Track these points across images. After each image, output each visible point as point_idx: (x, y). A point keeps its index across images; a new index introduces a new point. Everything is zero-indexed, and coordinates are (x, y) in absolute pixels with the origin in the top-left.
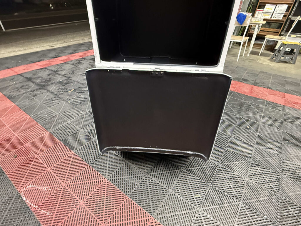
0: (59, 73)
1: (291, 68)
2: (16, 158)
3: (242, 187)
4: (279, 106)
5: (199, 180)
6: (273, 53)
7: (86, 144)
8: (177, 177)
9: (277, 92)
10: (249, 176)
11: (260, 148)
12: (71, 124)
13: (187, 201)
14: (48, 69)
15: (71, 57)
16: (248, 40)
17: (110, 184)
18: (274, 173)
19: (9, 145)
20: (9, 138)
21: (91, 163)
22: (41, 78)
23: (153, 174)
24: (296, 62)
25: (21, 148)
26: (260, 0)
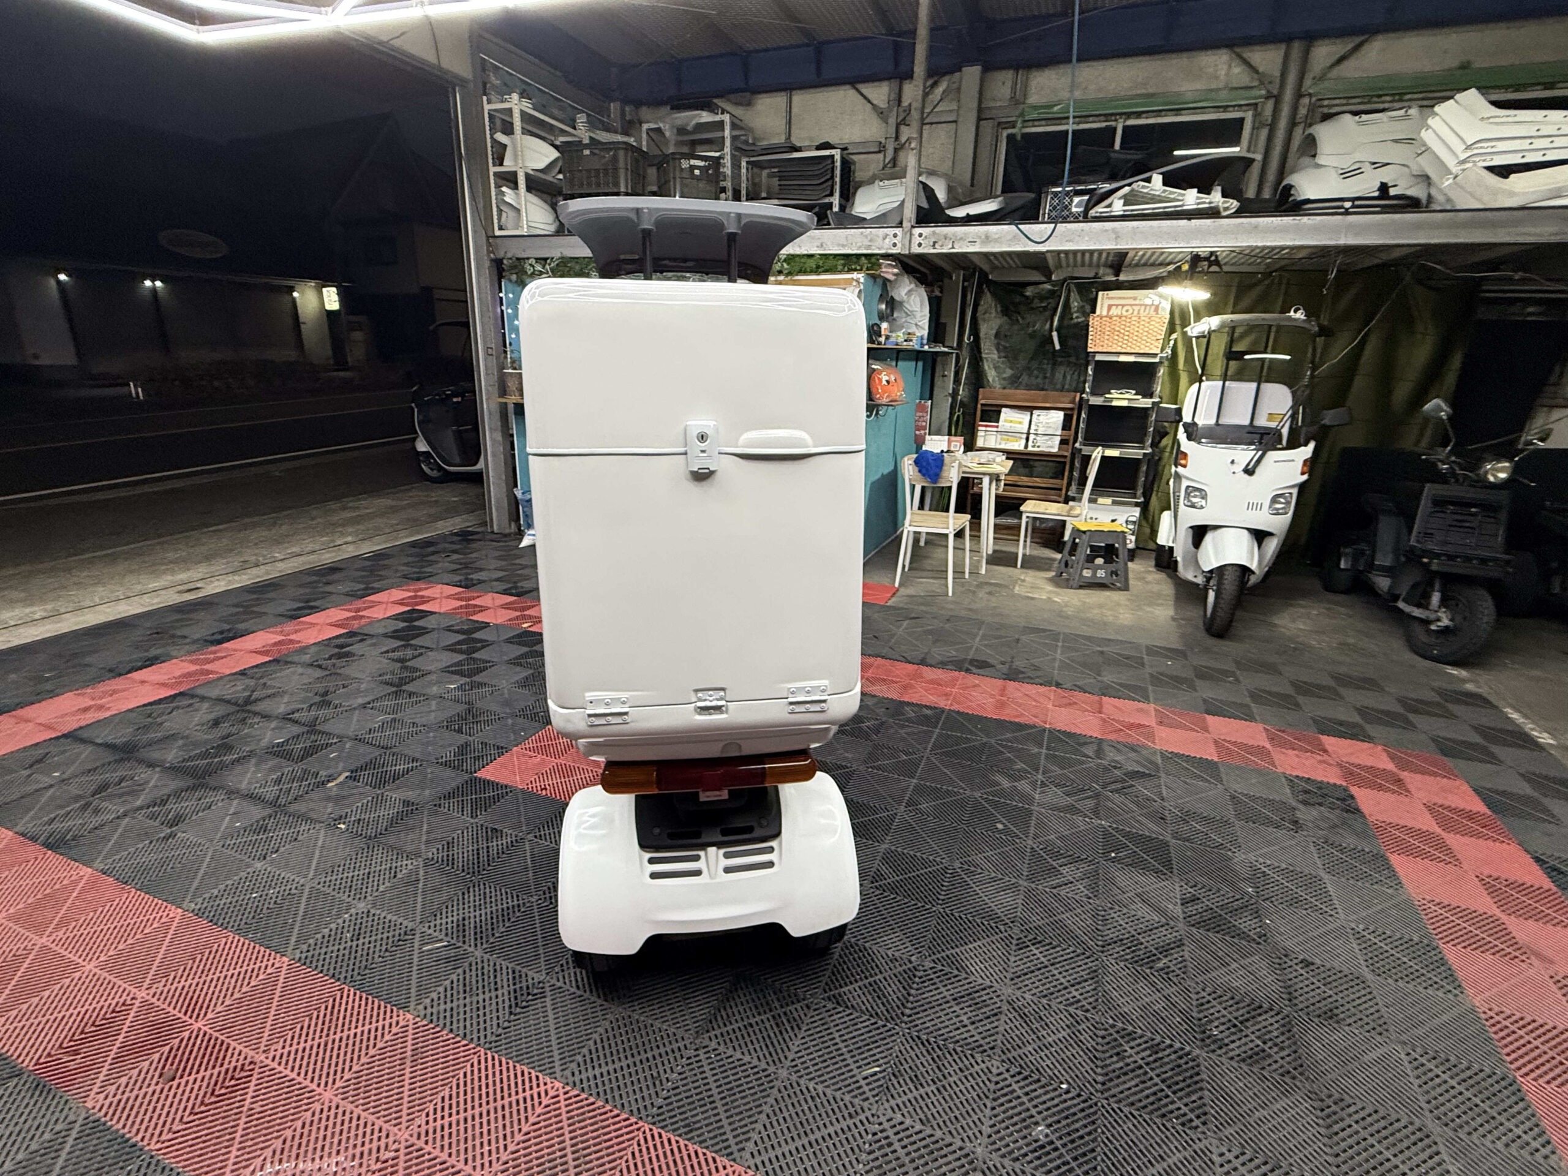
0: (260, 707)
1: (1118, 604)
2: (175, 1083)
3: (996, 1015)
4: (1085, 743)
5: (867, 1023)
6: (1059, 556)
7: (454, 977)
8: (798, 1026)
9: (1079, 696)
10: (1012, 979)
11: (1040, 887)
12: (373, 911)
13: (838, 1095)
14: (203, 698)
15: (296, 632)
16: (968, 523)
17: (576, 1096)
18: (1082, 957)
19: (121, 1038)
20: (113, 1011)
21: (488, 1039)
22: (181, 742)
23: (718, 1032)
24: (1131, 582)
25: (182, 1040)
26: (980, 397)
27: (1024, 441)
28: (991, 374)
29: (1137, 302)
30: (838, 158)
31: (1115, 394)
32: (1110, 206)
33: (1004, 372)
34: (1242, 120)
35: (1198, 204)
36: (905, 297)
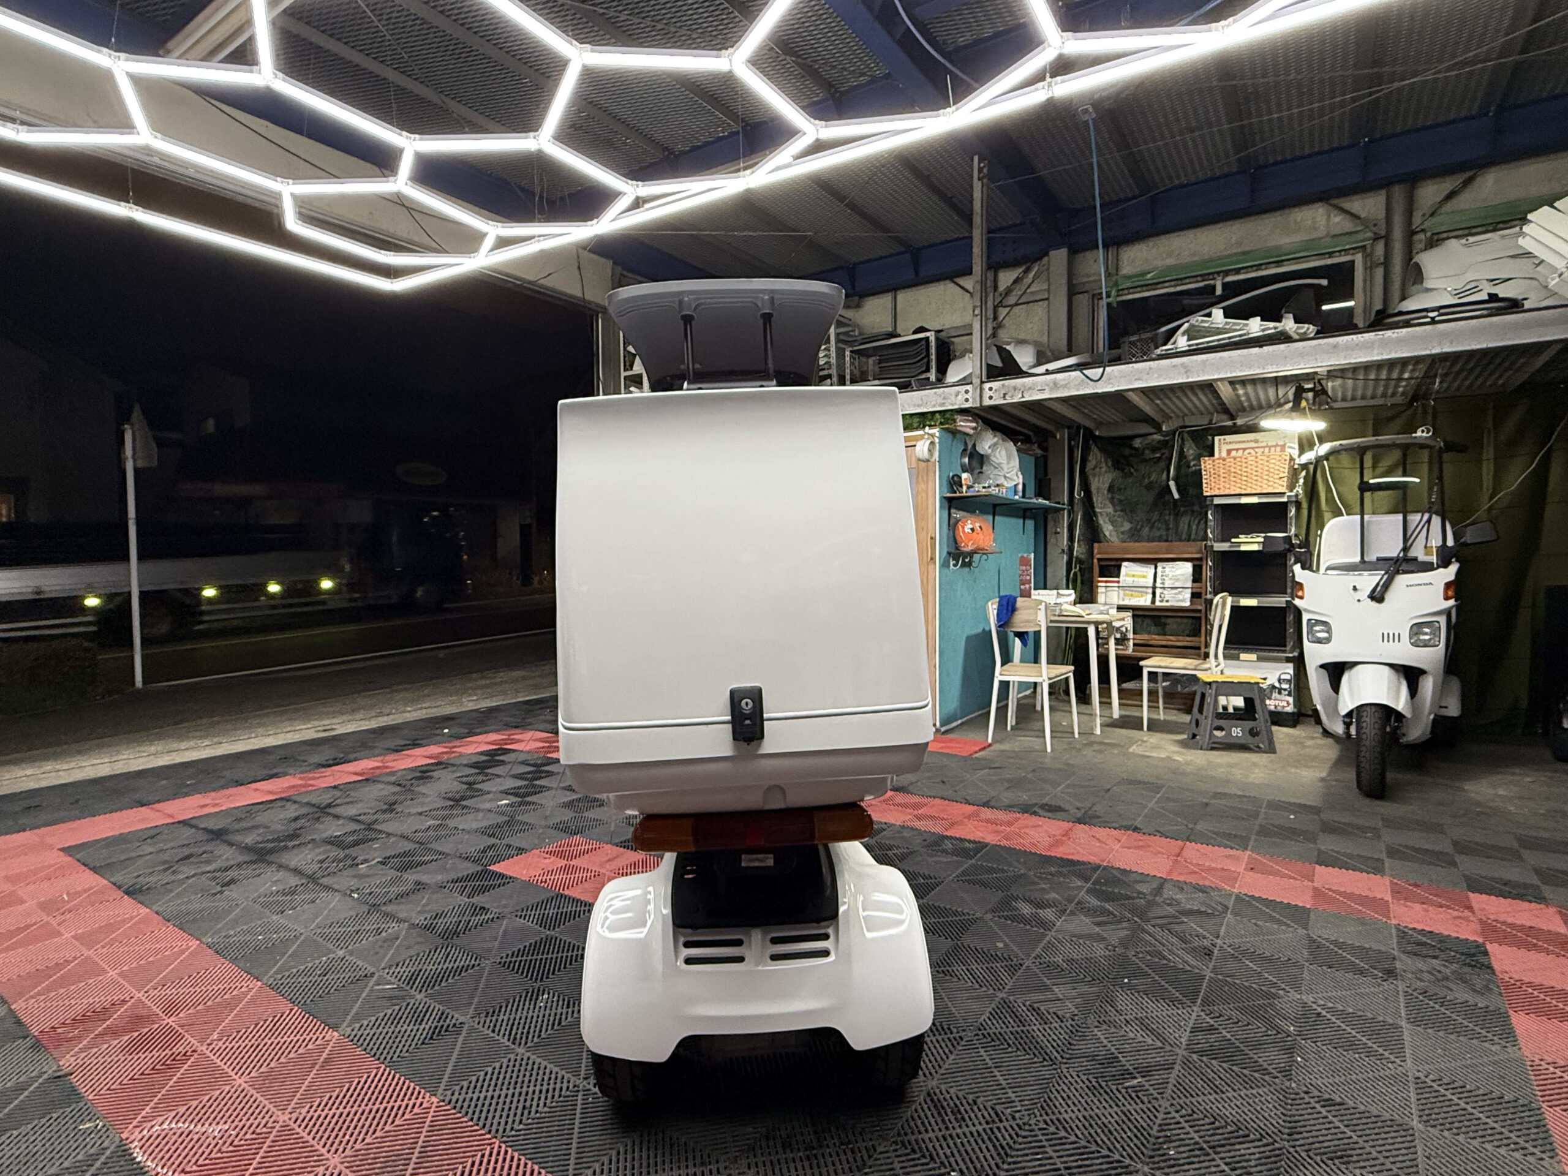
0: (336, 810)
15: (395, 760)
24: (1278, 745)
26: (1096, 551)
27: (1150, 596)
28: (1107, 529)
29: (1260, 445)
30: (932, 339)
31: (1243, 538)
32: (1174, 343)
33: (1122, 526)
34: (1353, 262)
35: (1263, 330)
36: (990, 451)
